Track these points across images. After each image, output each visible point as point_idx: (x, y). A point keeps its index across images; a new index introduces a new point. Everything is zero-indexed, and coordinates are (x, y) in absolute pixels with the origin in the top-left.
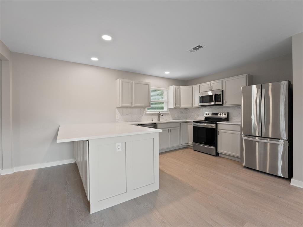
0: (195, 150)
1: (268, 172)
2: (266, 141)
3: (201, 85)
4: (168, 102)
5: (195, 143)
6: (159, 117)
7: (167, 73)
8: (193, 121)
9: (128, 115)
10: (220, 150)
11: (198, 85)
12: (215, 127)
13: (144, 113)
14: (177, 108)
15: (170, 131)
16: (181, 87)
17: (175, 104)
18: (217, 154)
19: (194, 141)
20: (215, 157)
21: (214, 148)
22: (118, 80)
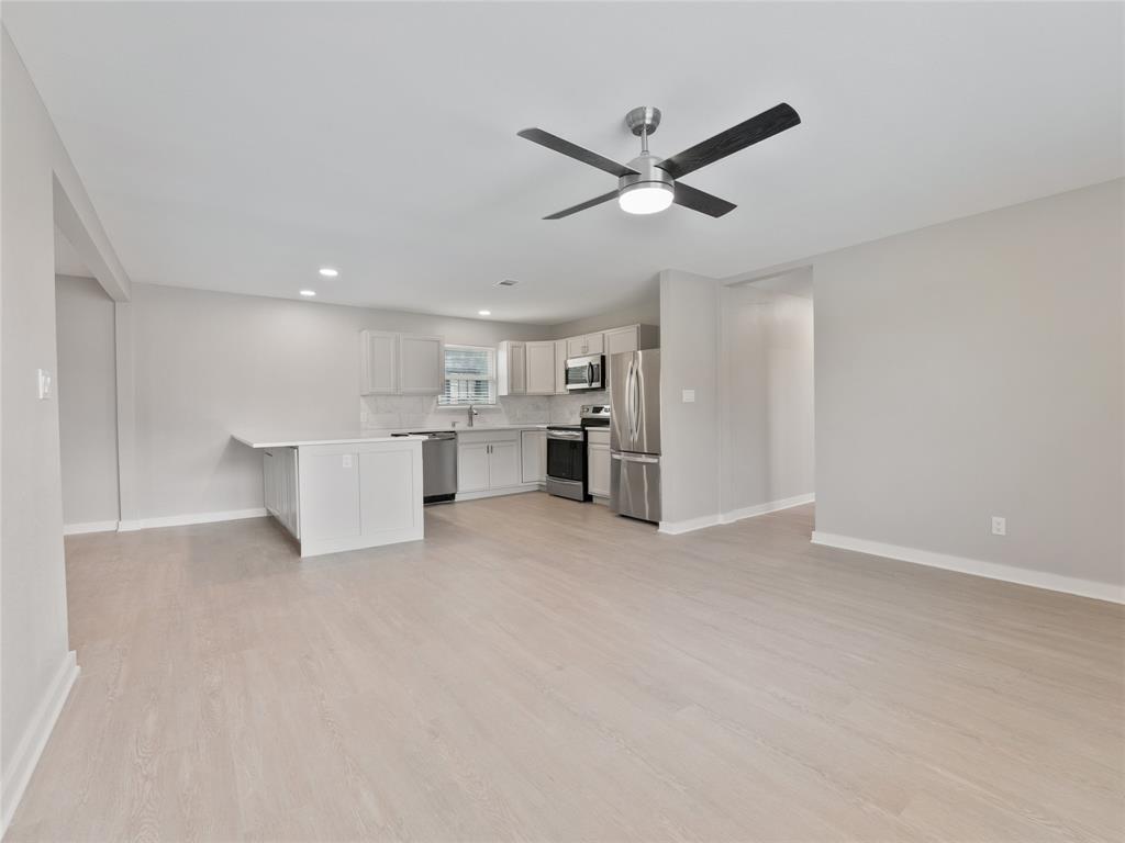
0: (552, 495)
1: (647, 519)
2: (639, 459)
3: (570, 340)
4: (496, 382)
5: (551, 479)
6: (471, 419)
7: (485, 313)
8: (545, 426)
9: (390, 412)
10: (592, 490)
11: (564, 341)
12: (581, 439)
13: (433, 410)
14: (516, 395)
15: (490, 450)
16: (528, 344)
17: (512, 385)
18: (588, 498)
19: (550, 472)
20: (582, 504)
21: (580, 484)
22: (364, 332)
